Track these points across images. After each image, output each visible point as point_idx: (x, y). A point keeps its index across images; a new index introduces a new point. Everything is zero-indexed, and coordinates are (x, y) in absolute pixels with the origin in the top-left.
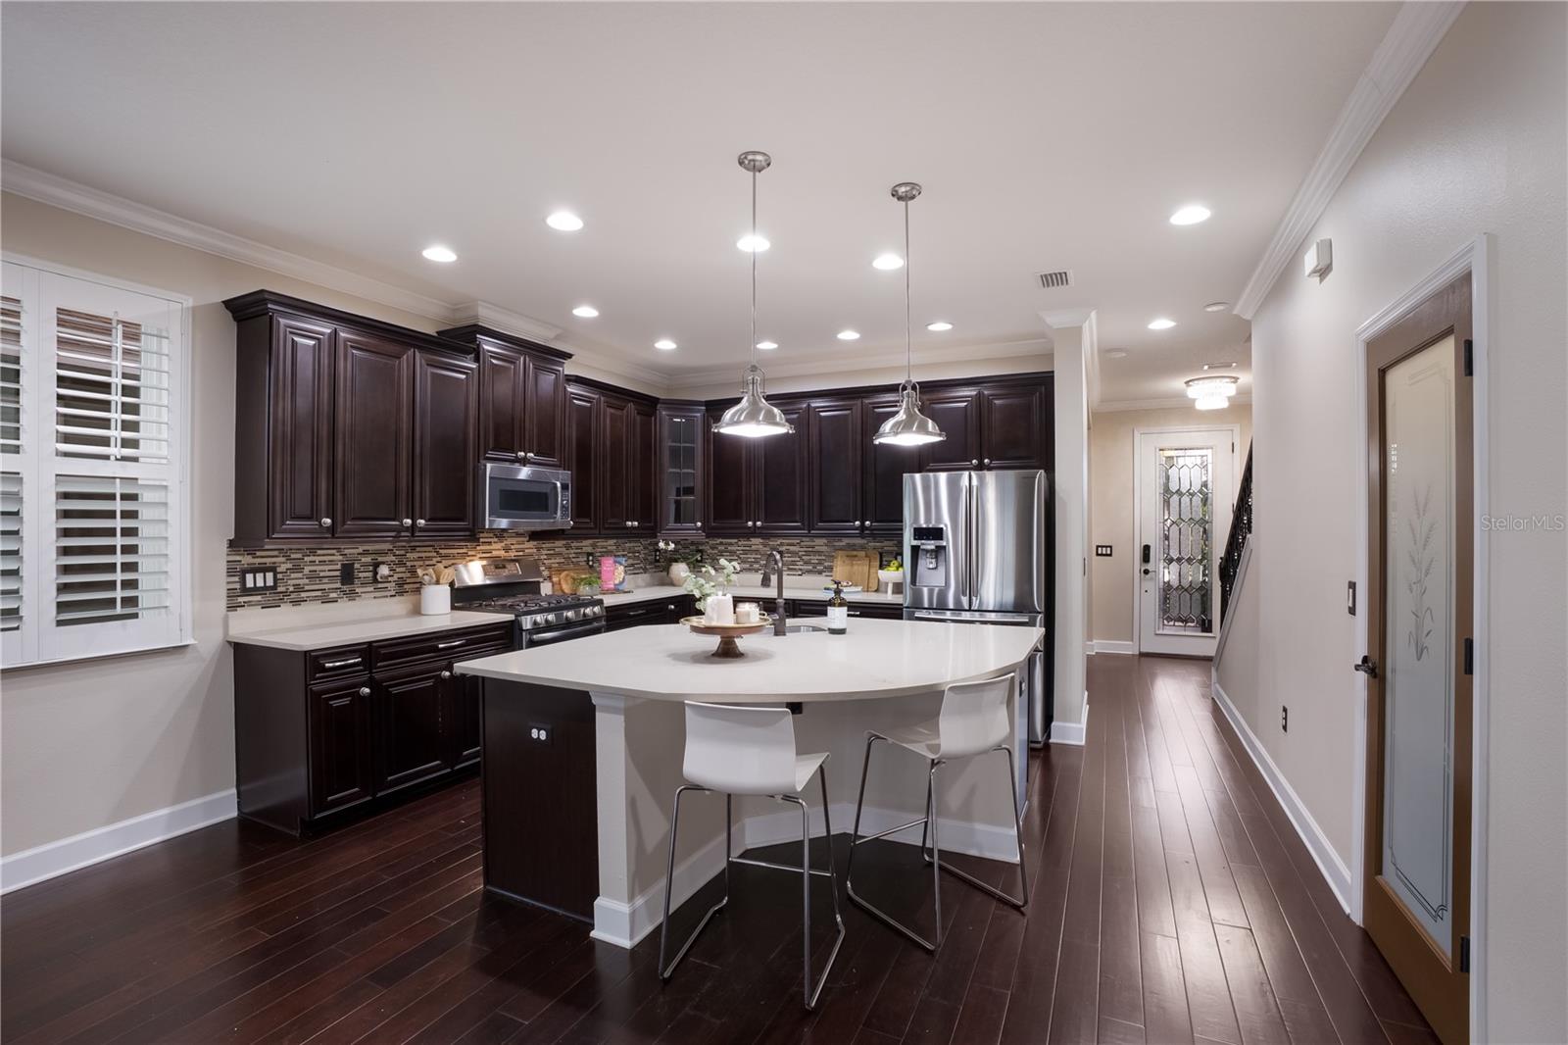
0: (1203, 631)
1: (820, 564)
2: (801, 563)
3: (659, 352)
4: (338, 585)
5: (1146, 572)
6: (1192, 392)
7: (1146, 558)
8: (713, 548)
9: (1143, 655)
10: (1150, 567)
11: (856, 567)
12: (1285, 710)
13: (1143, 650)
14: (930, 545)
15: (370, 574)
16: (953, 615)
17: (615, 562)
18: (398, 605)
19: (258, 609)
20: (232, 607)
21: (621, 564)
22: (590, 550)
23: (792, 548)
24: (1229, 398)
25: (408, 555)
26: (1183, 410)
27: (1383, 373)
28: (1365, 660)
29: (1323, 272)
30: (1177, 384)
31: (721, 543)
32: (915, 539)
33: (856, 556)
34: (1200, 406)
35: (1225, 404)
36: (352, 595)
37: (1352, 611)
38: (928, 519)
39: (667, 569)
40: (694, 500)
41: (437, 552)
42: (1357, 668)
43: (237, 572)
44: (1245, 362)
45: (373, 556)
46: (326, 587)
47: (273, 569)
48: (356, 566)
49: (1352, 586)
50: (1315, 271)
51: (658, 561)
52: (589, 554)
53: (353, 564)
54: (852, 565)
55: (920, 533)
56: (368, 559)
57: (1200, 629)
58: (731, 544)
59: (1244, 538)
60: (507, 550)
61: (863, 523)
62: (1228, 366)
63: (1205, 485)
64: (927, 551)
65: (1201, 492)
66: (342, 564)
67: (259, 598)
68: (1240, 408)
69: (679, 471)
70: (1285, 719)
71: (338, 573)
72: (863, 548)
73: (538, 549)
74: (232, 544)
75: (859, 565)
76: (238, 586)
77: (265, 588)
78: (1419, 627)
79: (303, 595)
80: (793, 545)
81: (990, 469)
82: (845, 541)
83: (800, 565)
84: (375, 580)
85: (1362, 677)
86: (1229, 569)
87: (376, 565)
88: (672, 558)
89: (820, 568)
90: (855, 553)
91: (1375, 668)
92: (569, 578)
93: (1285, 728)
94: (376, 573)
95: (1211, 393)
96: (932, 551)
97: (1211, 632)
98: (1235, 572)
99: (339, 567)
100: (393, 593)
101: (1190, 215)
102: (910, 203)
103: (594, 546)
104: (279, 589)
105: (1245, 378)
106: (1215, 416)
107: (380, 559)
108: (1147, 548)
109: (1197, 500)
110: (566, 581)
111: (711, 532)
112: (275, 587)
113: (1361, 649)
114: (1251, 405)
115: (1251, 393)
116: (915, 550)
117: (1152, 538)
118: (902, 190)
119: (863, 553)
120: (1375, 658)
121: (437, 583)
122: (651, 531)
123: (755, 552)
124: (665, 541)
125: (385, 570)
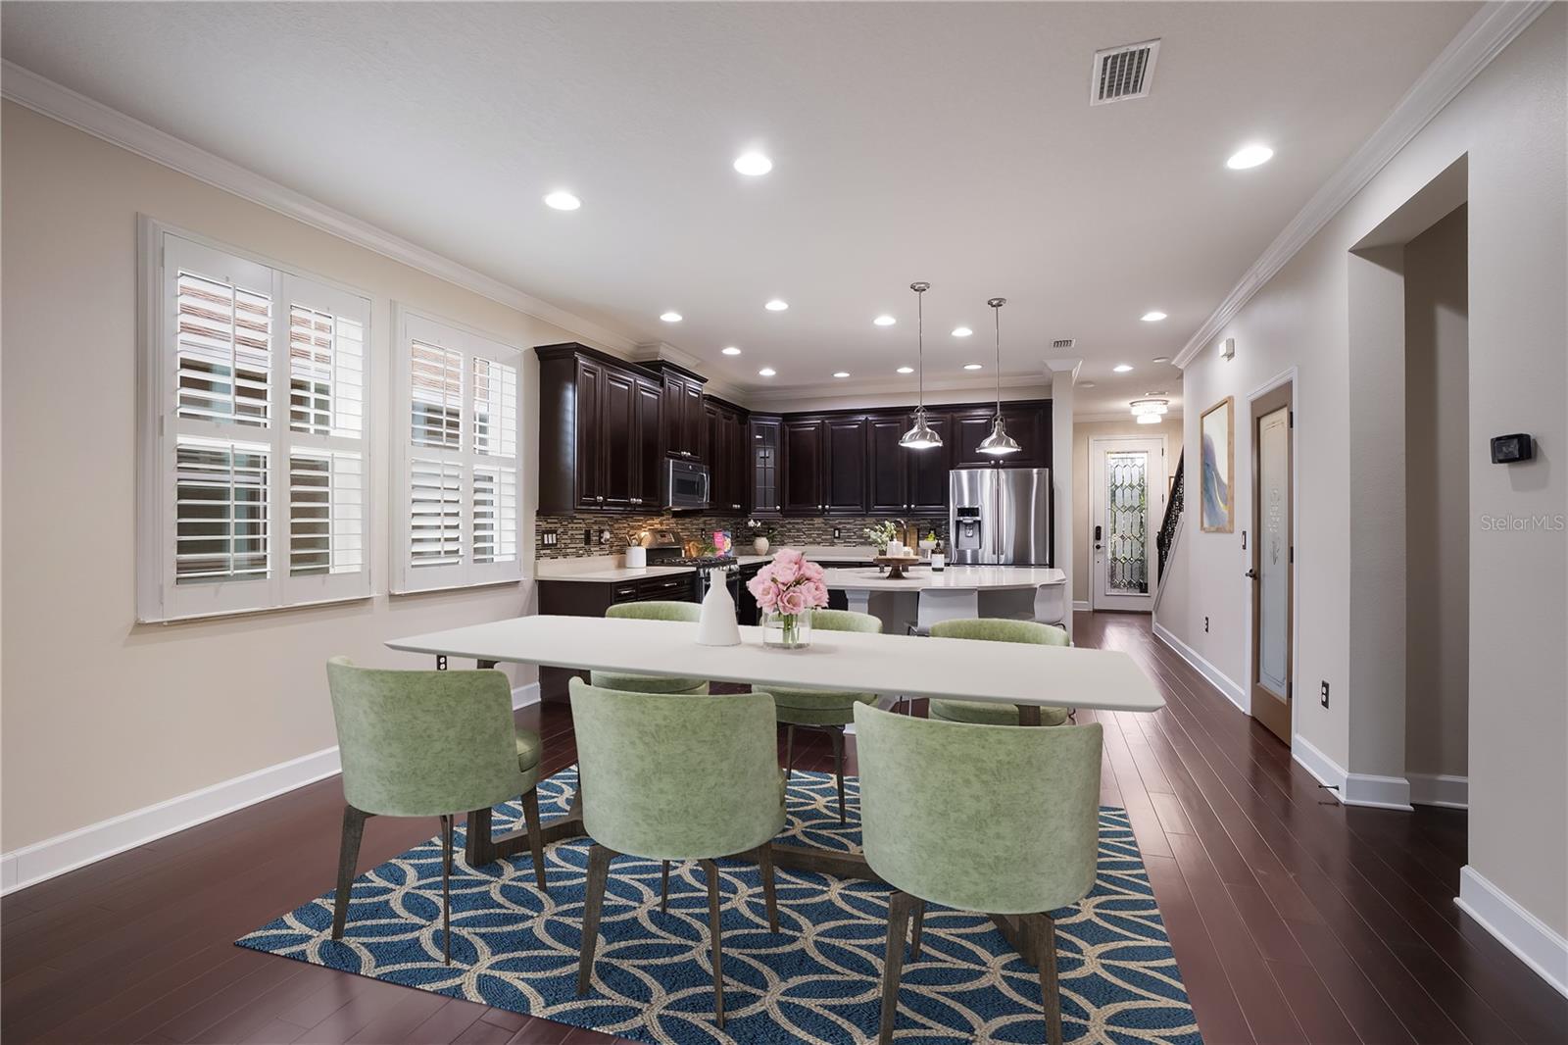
0: (1141, 592)
2: (855, 537)
3: (762, 377)
4: (583, 545)
5: (1098, 547)
6: (1135, 411)
7: (1098, 536)
9: (1096, 611)
10: (1101, 543)
12: (1207, 619)
13: (1096, 608)
14: (968, 520)
15: (598, 538)
17: (725, 535)
18: (610, 561)
19: (548, 560)
20: (538, 557)
22: (702, 526)
23: (848, 526)
24: (1162, 415)
26: (1128, 424)
27: (1259, 419)
28: (1251, 571)
29: (1230, 355)
30: (1124, 404)
31: (789, 523)
32: (958, 516)
34: (1140, 421)
35: (1159, 420)
36: (589, 553)
37: (1244, 547)
38: (971, 502)
39: (751, 543)
40: (774, 488)
42: (1247, 575)
43: (541, 533)
44: (1178, 390)
45: (602, 524)
46: (578, 546)
47: (555, 532)
48: (591, 532)
49: (1244, 533)
50: (1225, 355)
51: (738, 537)
52: (703, 530)
53: (590, 530)
55: (963, 512)
56: (596, 527)
57: (1138, 590)
58: (798, 523)
59: (1177, 516)
60: (661, 524)
61: (909, 506)
62: (1163, 393)
63: (1142, 478)
64: (966, 524)
65: (1140, 485)
66: (585, 530)
67: (548, 551)
68: (1173, 423)
69: (765, 466)
70: (1207, 624)
71: (583, 537)
73: (677, 524)
74: (539, 513)
76: (540, 542)
77: (552, 545)
78: (1274, 547)
79: (568, 550)
80: (849, 523)
81: (1003, 467)
84: (600, 543)
85: (1250, 580)
86: (1164, 541)
87: (602, 531)
88: (757, 534)
89: (870, 540)
91: (1255, 575)
93: (1207, 630)
94: (601, 538)
95: (1149, 411)
96: (971, 524)
97: (1147, 592)
98: (1169, 541)
99: (583, 532)
100: (609, 552)
101: (1154, 316)
102: (999, 308)
103: (705, 523)
104: (558, 546)
105: (1174, 401)
106: (1152, 428)
107: (603, 527)
108: (1098, 529)
109: (1137, 492)
111: (785, 514)
112: (556, 544)
113: (1249, 566)
114: (1182, 420)
115: (1182, 411)
116: (958, 523)
117: (1102, 519)
118: (995, 303)
120: (1256, 569)
121: (639, 545)
122: (745, 512)
123: (819, 529)
124: (755, 521)
125: (607, 535)
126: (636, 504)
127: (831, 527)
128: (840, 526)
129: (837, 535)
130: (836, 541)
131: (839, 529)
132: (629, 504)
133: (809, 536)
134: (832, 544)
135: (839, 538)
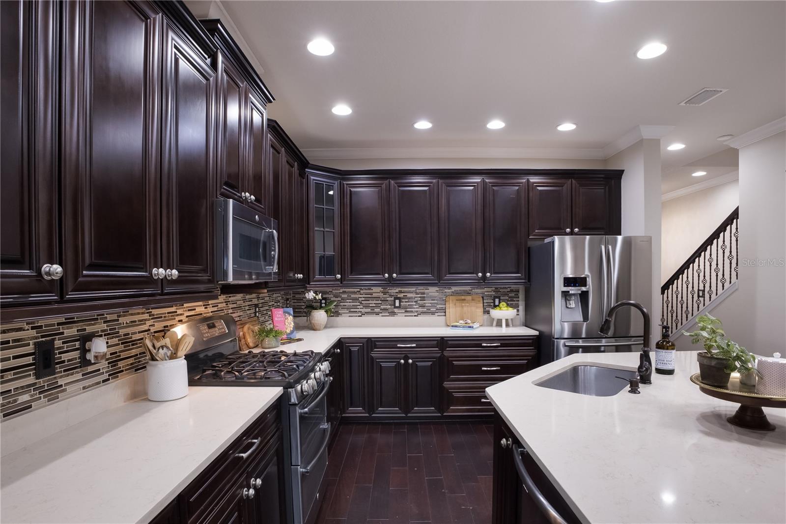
1: (433, 306)
2: (417, 306)
4: (31, 380)
8: (336, 296)
11: (465, 309)
14: (575, 290)
15: (76, 354)
16: (583, 342)
17: (285, 312)
21: (290, 314)
25: (121, 320)
31: (344, 292)
32: (565, 286)
33: (465, 300)
39: (308, 314)
40: (334, 255)
41: (150, 314)
45: (80, 326)
46: (11, 386)
48: (58, 343)
51: (297, 311)
53: (54, 340)
54: (462, 307)
55: (568, 282)
56: (73, 332)
66: (35, 344)
69: (322, 229)
71: (30, 360)
72: (468, 293)
75: (468, 306)
82: (454, 289)
83: (416, 308)
84: (85, 363)
87: (86, 339)
88: (312, 306)
89: (433, 310)
90: (463, 297)
92: (250, 331)
94: (84, 351)
100: (106, 376)
107: (89, 329)
110: (249, 333)
111: (347, 283)
119: (469, 298)
121: (173, 356)
122: (305, 284)
123: (377, 298)
124: (316, 293)
125: (99, 346)
126: (165, 281)
127: (391, 296)
128: (401, 295)
129: (397, 304)
130: (396, 310)
131: (399, 299)
132: (150, 281)
133: (366, 307)
134: (393, 314)
135: (399, 307)
